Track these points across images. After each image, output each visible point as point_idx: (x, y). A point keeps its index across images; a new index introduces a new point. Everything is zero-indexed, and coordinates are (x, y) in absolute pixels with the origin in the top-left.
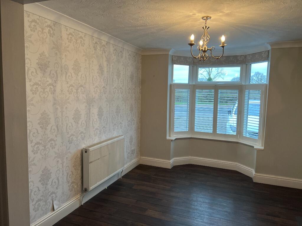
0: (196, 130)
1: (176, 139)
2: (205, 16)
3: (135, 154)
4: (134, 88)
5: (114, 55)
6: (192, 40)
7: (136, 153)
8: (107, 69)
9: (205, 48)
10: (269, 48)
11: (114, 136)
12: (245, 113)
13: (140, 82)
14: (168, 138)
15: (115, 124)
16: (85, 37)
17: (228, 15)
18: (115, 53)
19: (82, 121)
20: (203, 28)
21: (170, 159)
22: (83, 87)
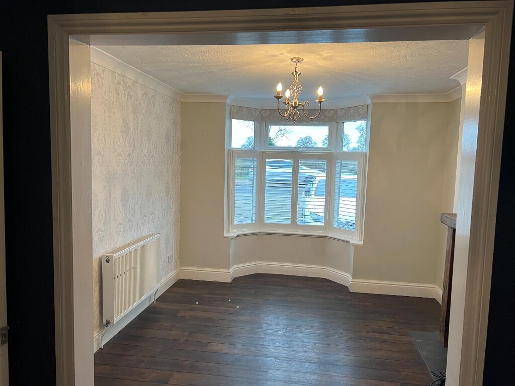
0: (266, 221)
1: (238, 236)
2: (296, 58)
3: (173, 263)
4: (171, 156)
5: (144, 102)
6: (279, 91)
7: (173, 260)
8: (134, 126)
9: (295, 103)
10: (369, 101)
11: (144, 234)
12: (337, 194)
13: (179, 146)
14: (225, 234)
15: (145, 216)
16: (103, 74)
17: (326, 59)
18: (144, 99)
19: (100, 211)
20: (293, 73)
21: (229, 268)
22: (101, 155)
